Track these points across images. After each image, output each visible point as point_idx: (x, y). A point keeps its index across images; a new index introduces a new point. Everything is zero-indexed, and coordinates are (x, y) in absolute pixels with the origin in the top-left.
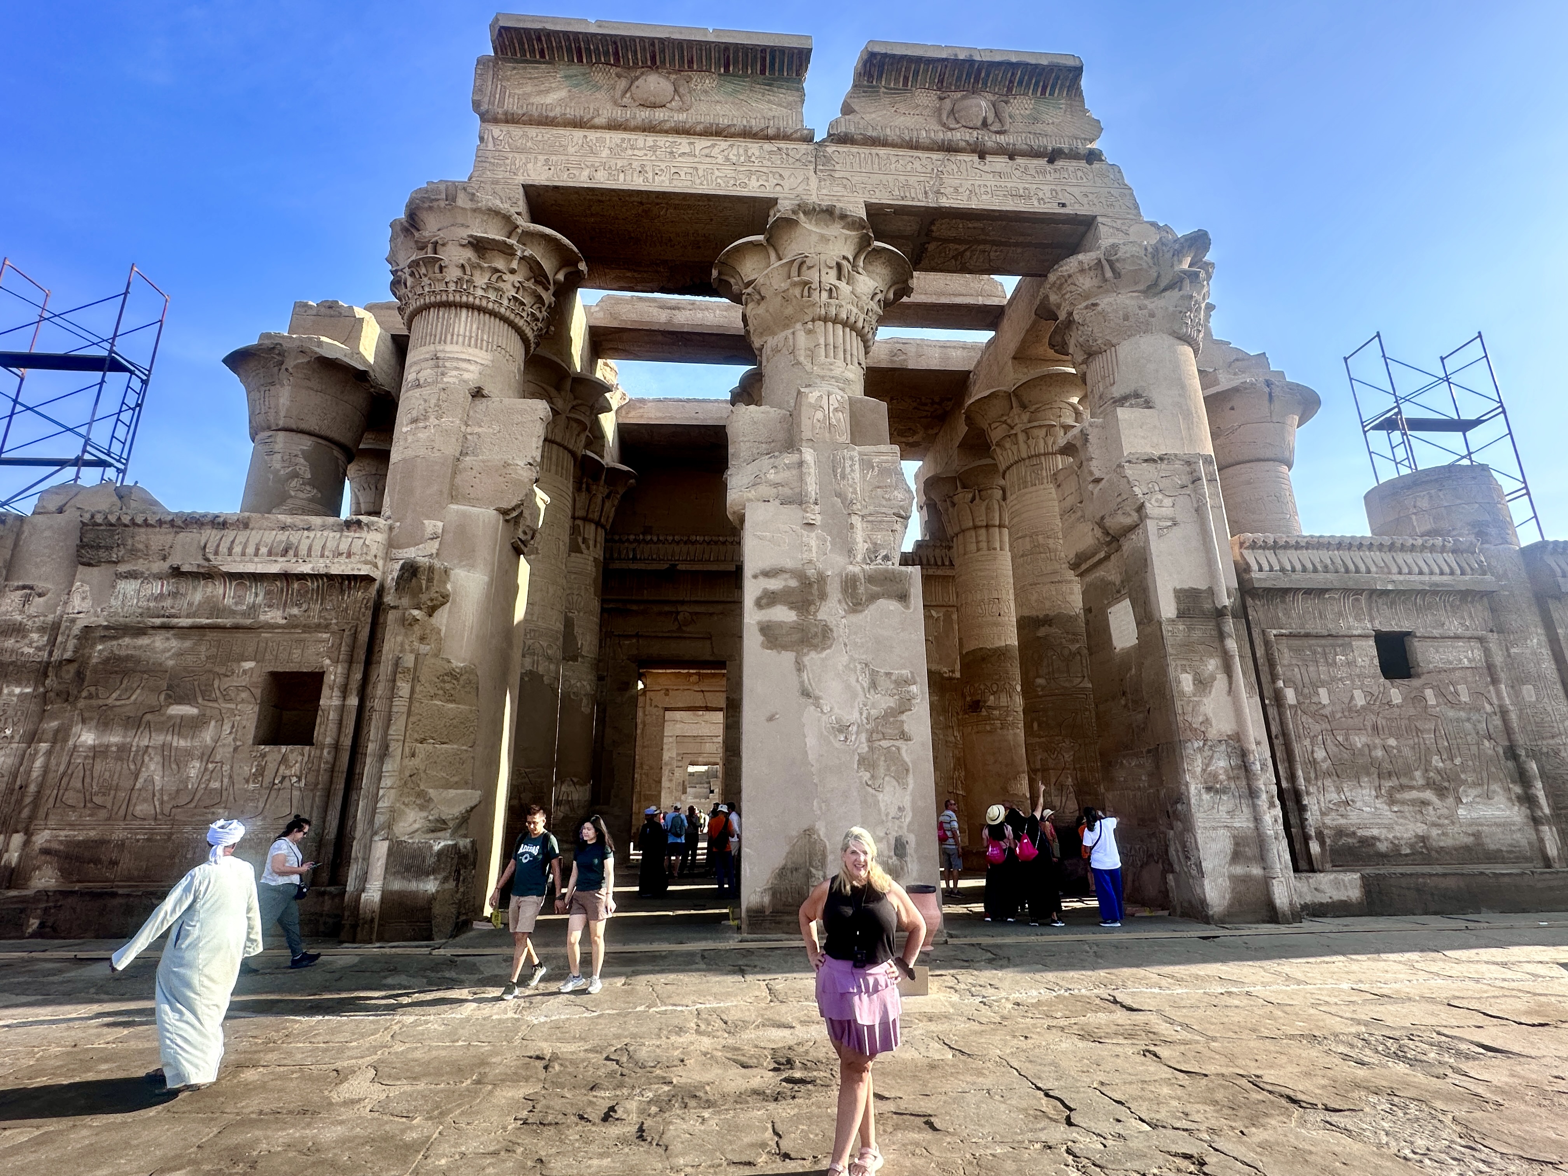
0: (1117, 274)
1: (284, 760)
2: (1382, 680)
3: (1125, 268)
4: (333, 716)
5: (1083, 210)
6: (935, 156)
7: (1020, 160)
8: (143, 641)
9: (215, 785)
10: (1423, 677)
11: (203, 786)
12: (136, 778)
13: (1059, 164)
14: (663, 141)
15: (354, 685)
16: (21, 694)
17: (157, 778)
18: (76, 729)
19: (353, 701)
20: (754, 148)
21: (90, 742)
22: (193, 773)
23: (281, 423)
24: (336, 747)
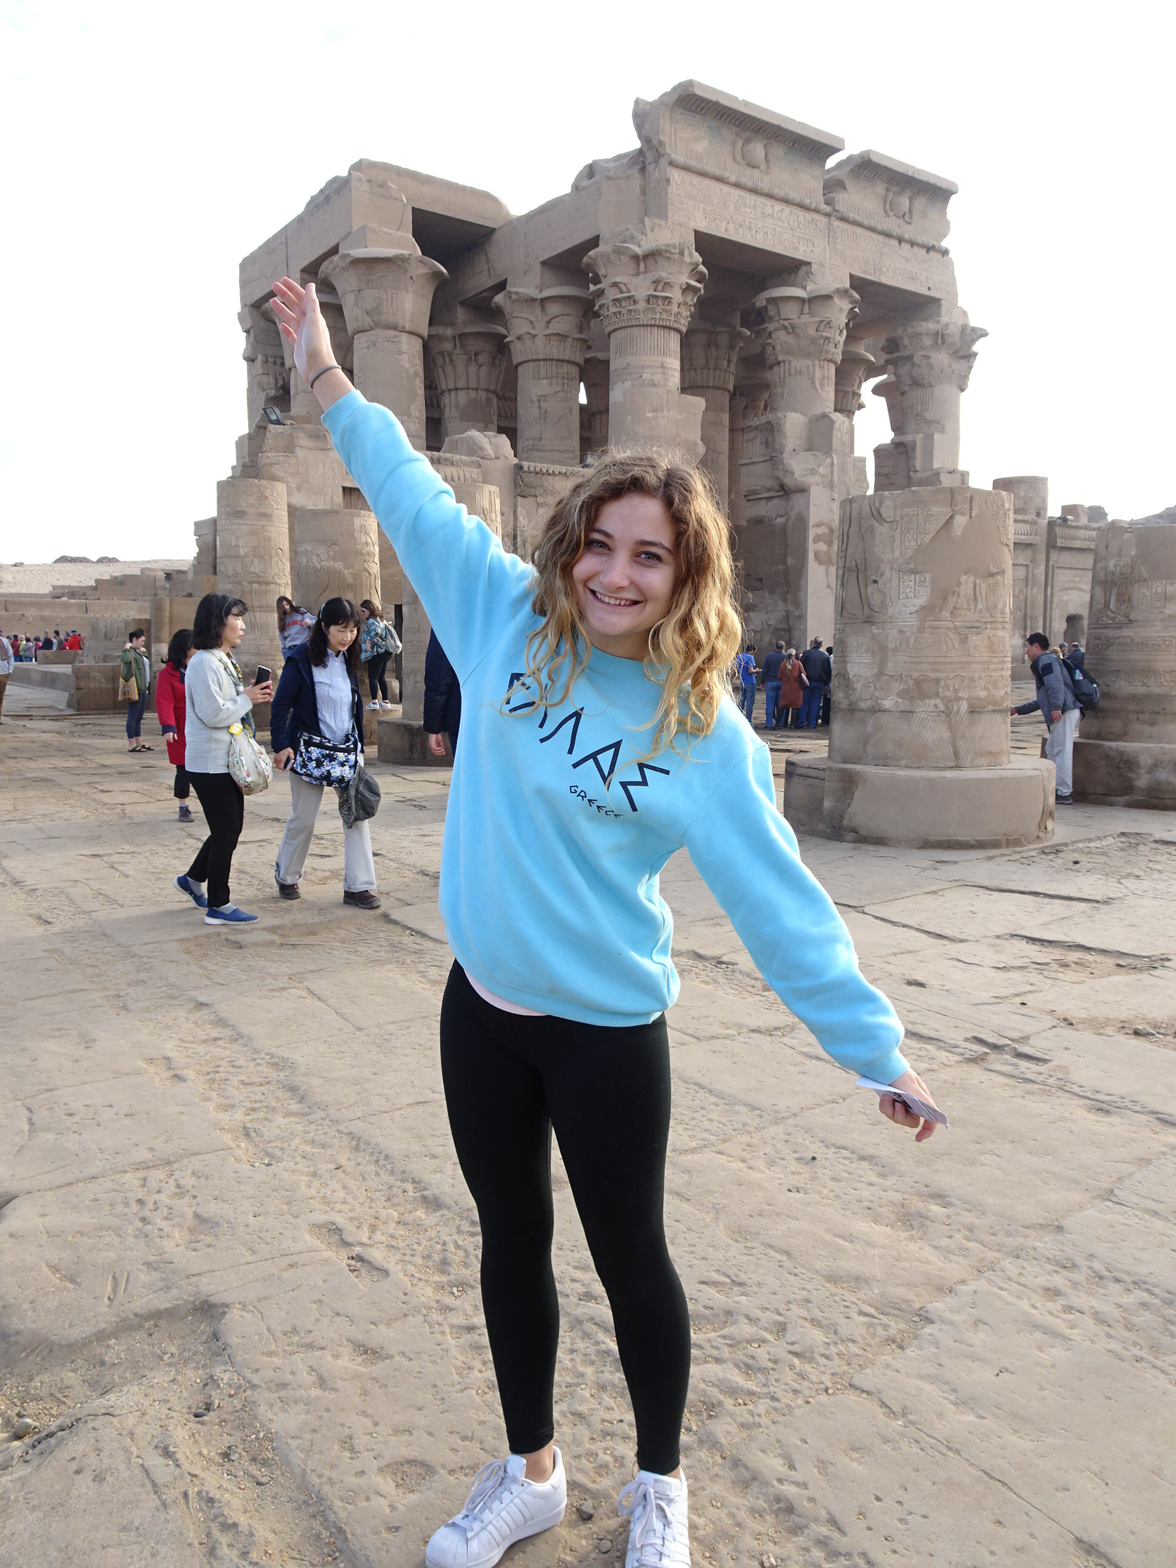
0: (943, 342)
3: (949, 340)
5: (937, 296)
6: (881, 238)
7: (915, 248)
13: (931, 253)
14: (760, 200)
20: (801, 214)
23: (408, 327)
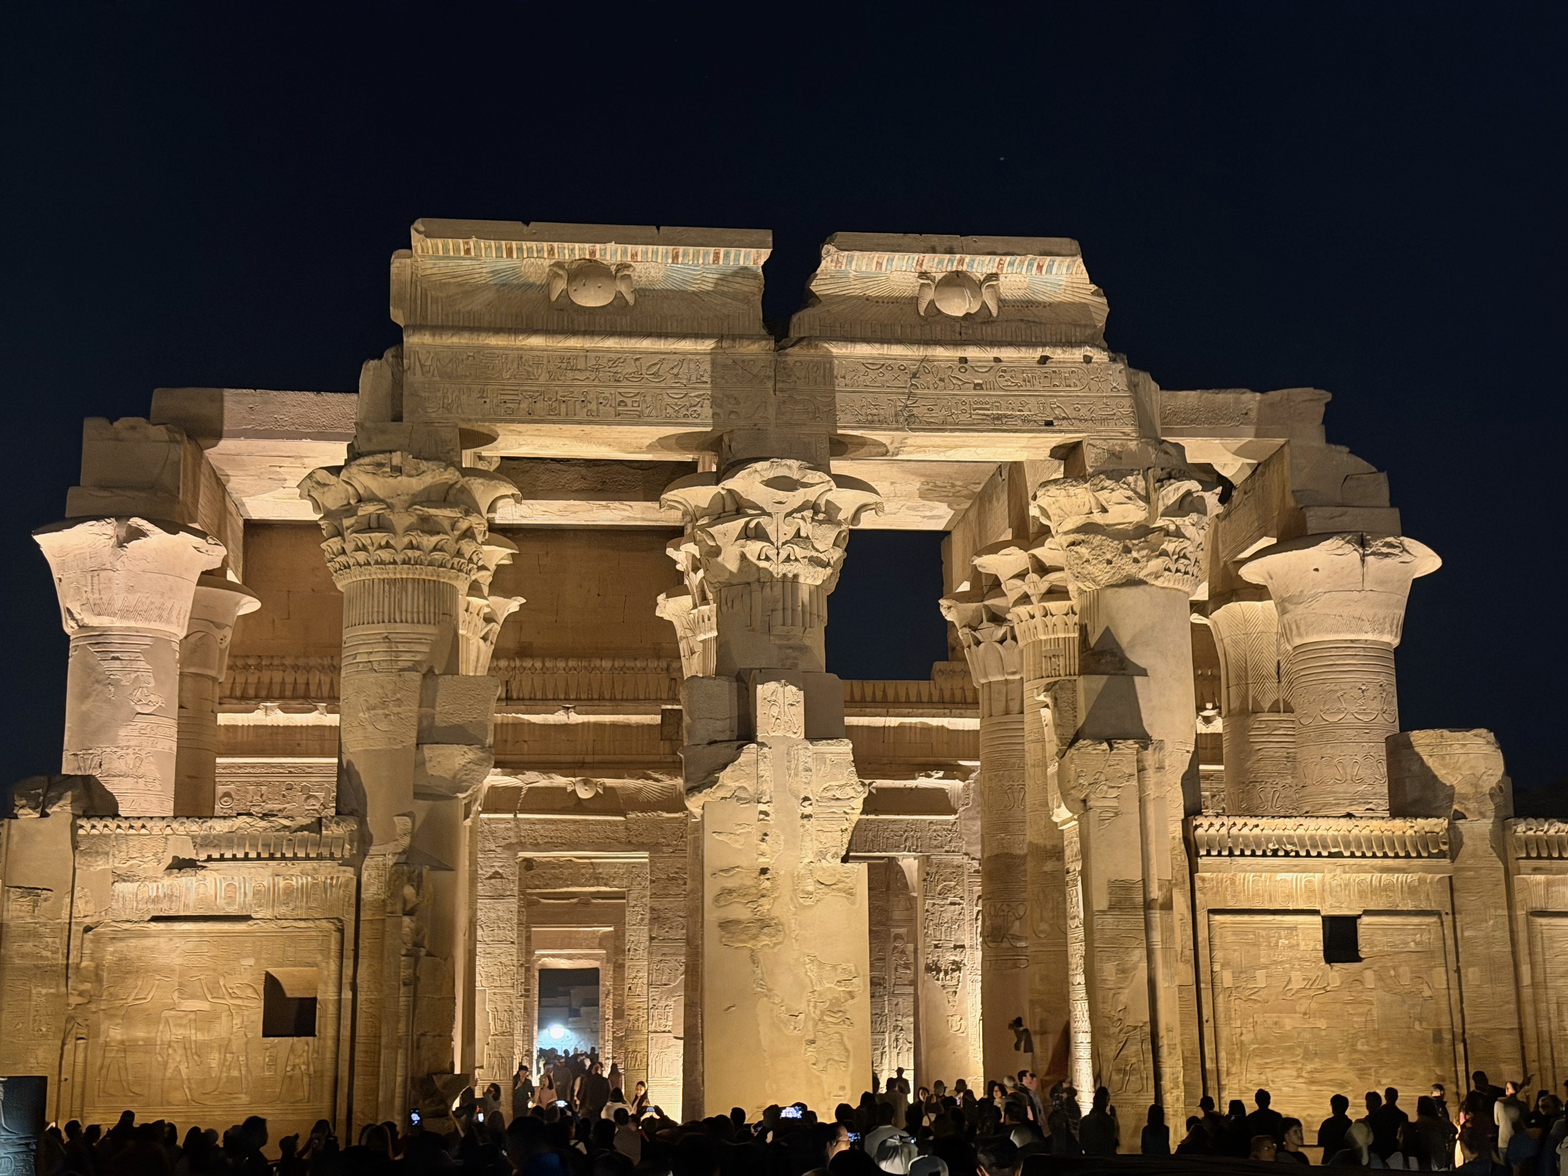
0: (1104, 507)
1: (292, 1050)
2: (1323, 963)
4: (332, 1009)
8: (149, 942)
9: (235, 1073)
10: (1365, 961)
11: (225, 1074)
12: (165, 1069)
15: (347, 981)
16: (46, 995)
17: (183, 1068)
18: (103, 1027)
19: (347, 995)
21: (119, 1037)
22: (214, 1064)
24: (338, 1039)
